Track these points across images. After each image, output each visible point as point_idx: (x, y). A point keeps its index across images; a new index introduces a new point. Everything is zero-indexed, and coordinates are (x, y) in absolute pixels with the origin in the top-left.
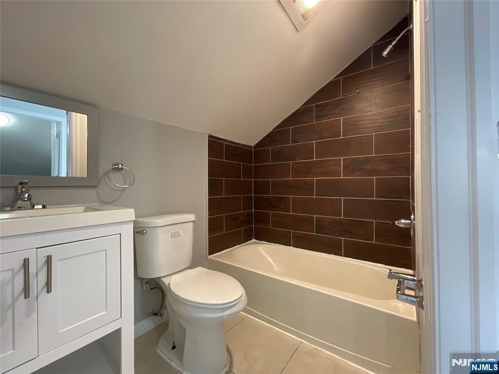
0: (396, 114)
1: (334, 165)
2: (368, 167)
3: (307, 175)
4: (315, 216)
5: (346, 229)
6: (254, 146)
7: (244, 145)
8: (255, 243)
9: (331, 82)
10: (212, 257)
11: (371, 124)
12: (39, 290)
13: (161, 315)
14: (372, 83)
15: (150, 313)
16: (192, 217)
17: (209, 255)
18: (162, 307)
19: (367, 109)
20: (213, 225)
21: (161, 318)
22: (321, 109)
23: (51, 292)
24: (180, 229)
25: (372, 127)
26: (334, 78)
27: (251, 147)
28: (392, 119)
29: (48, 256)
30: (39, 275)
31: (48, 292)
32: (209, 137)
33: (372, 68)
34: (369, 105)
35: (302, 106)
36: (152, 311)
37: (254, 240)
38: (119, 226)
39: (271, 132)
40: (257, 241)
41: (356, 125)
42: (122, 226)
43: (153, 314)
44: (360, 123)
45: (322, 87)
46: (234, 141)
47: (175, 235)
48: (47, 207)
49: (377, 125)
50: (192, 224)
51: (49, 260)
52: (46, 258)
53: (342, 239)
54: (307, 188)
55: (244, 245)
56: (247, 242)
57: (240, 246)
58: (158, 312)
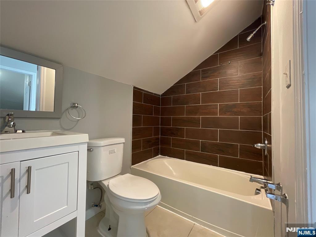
0: (253, 77)
1: (213, 108)
2: (235, 110)
3: (196, 114)
4: (200, 140)
5: (220, 149)
6: (161, 95)
7: (155, 94)
8: (161, 158)
9: (212, 56)
10: (134, 167)
11: (237, 83)
12: (21, 191)
13: (100, 206)
14: (238, 58)
15: (93, 205)
16: (122, 140)
17: (132, 165)
18: (101, 201)
20: (135, 146)
21: (100, 208)
22: (205, 72)
23: (30, 193)
24: (115, 148)
25: (238, 85)
26: (214, 53)
27: (159, 95)
28: (251, 80)
29: (29, 167)
30: (21, 181)
31: (27, 193)
32: (133, 88)
33: (238, 48)
34: (236, 71)
35: (193, 70)
36: (94, 203)
37: (160, 155)
38: (78, 146)
39: (173, 86)
40: (162, 156)
41: (228, 83)
42: (80, 146)
43: (95, 206)
44: (231, 82)
45: (207, 58)
46: (149, 91)
47: (111, 152)
48: (26, 132)
49: (241, 83)
50: (122, 144)
51: (29, 170)
52: (27, 168)
53: (217, 156)
54: (195, 122)
55: (154, 159)
56: (156, 156)
57: (152, 160)
58: (98, 204)
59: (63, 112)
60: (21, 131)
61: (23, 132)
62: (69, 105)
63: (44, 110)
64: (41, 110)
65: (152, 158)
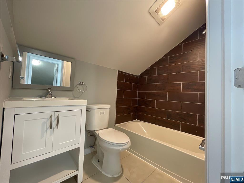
1: (177, 86)
2: (195, 87)
3: (164, 90)
4: (167, 110)
5: (183, 117)
6: (139, 76)
7: (134, 75)
8: (137, 121)
9: (177, 46)
10: (118, 125)
12: (54, 127)
14: (198, 46)
15: (89, 146)
16: (109, 106)
17: (116, 124)
18: (94, 144)
19: (195, 59)
20: (118, 111)
21: (94, 149)
22: (172, 59)
23: (58, 128)
24: (104, 111)
25: (198, 68)
26: (179, 44)
27: (137, 76)
29: (58, 115)
30: (55, 122)
32: (118, 71)
34: (197, 57)
35: (163, 57)
37: (137, 120)
38: (81, 107)
39: (147, 69)
40: (138, 120)
41: (190, 67)
43: (91, 147)
44: (192, 66)
45: (173, 48)
47: (102, 113)
49: (200, 67)
50: (109, 109)
51: (58, 117)
53: (180, 123)
54: (164, 96)
55: (132, 122)
56: (134, 120)
57: (130, 122)
58: (93, 146)
59: (75, 87)
60: (54, 97)
61: (55, 98)
62: (78, 83)
63: (64, 86)
64: (63, 86)
65: (131, 121)
